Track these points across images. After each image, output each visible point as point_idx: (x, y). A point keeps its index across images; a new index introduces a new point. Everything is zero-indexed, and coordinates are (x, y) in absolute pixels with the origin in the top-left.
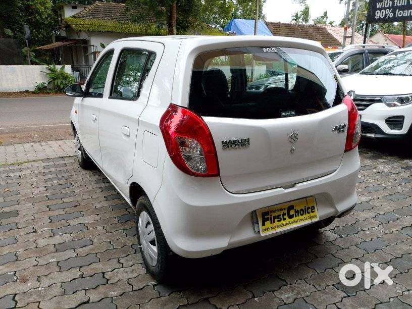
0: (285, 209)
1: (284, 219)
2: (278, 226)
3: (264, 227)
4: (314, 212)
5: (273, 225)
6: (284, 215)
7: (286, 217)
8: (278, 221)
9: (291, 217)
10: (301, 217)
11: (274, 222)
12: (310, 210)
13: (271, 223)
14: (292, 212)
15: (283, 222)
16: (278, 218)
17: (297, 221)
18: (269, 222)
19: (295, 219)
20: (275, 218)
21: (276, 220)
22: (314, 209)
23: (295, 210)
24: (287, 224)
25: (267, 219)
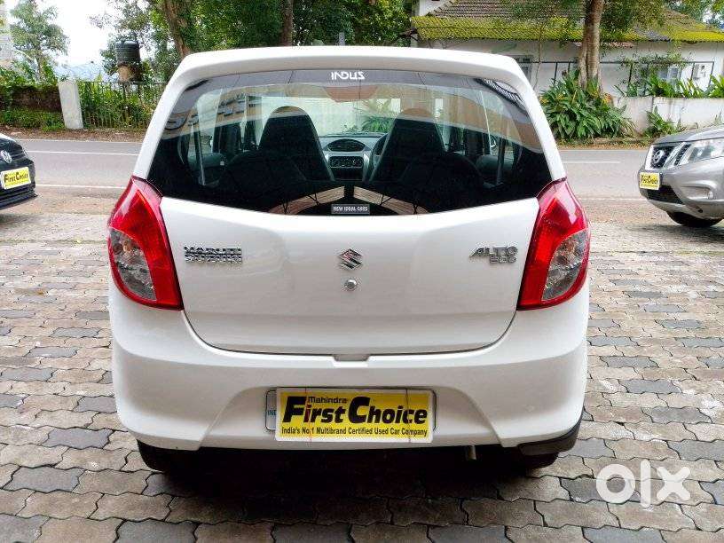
0: (345, 401)
1: (338, 420)
2: (319, 430)
3: (287, 425)
4: (423, 422)
5: (309, 425)
6: (340, 411)
7: (345, 417)
8: (323, 421)
9: (355, 418)
10: (382, 425)
11: (313, 420)
12: (411, 417)
13: (306, 420)
14: (363, 411)
15: (333, 425)
16: (325, 415)
17: (370, 432)
18: (302, 418)
19: (365, 425)
20: (316, 413)
21: (319, 418)
22: (425, 416)
23: (372, 408)
24: (343, 431)
25: (299, 412)
